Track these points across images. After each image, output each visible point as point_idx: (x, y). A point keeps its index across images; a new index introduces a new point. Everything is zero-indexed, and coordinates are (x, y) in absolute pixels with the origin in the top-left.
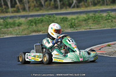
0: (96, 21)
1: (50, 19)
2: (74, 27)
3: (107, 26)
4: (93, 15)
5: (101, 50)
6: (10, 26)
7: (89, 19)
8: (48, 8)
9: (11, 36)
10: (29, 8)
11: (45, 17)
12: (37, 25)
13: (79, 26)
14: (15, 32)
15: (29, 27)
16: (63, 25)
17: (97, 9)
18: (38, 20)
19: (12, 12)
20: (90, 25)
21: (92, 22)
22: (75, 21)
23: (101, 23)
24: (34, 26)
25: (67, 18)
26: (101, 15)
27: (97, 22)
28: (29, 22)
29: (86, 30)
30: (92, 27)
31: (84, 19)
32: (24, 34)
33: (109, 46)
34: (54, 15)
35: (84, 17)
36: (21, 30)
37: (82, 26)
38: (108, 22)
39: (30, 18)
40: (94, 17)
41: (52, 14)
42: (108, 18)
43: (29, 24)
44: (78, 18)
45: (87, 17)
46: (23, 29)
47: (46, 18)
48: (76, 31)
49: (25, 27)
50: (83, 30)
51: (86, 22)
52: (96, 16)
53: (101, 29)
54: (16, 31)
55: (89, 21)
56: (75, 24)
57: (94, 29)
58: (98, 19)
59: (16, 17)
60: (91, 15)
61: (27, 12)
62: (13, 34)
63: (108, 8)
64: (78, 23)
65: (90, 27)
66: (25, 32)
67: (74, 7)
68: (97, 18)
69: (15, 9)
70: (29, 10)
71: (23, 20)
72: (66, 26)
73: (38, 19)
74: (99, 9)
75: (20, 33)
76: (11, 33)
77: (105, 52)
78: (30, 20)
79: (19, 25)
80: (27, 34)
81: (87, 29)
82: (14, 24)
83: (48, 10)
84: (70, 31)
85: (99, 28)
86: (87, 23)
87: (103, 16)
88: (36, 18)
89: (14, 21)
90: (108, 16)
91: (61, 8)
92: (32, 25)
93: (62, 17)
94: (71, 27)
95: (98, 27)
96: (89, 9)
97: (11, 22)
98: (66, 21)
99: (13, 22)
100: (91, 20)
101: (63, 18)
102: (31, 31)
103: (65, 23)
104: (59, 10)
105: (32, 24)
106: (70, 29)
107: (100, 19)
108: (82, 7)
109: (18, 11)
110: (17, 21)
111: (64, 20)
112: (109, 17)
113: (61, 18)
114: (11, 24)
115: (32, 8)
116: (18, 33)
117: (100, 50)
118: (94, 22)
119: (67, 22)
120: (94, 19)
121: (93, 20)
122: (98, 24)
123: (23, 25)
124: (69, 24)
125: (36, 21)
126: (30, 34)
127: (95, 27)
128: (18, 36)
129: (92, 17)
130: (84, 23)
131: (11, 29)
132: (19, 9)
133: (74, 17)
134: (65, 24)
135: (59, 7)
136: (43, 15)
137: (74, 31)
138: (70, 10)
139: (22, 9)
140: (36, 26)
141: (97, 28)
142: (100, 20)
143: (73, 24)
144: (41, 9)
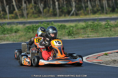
0: (94, 29)
1: (48, 26)
2: (72, 35)
3: (105, 35)
4: (92, 23)
5: (98, 59)
6: (7, 32)
7: (87, 27)
8: (46, 15)
9: (7, 43)
10: (27, 14)
11: (43, 24)
12: (35, 32)
13: (77, 34)
14: (12, 39)
15: (26, 34)
16: (61, 33)
17: (96, 18)
18: (36, 27)
19: (10, 19)
20: (88, 33)
21: (91, 30)
22: (73, 29)
23: (99, 32)
24: (31, 33)
25: (65, 26)
26: (100, 23)
27: (96, 30)
28: (27, 29)
29: (83, 38)
30: (90, 36)
31: (83, 27)
32: (21, 41)
33: (106, 55)
34: (53, 22)
35: (82, 25)
36: (18, 36)
37: (80, 34)
38: (107, 31)
39: (27, 25)
40: (93, 25)
41: (51, 21)
42: (106, 27)
43: (27, 31)
44: (76, 26)
45: (85, 25)
46: (20, 36)
47: (44, 26)
48: (74, 39)
49: (22, 33)
50: (81, 38)
51: (84, 30)
52: (94, 24)
53: (99, 38)
54: (12, 37)
55: (87, 30)
56: (73, 32)
57: (92, 37)
58: (97, 27)
59: (13, 23)
60: (90, 23)
61: (25, 18)
62: (9, 41)
63: (108, 16)
64: (76, 31)
65: (88, 36)
66: (22, 39)
67: (73, 15)
68: (95, 27)
69: (13, 15)
70: (27, 17)
71: (20, 27)
72: (64, 34)
73: (36, 25)
74: (98, 17)
75: (17, 40)
76: (8, 40)
77: (102, 60)
78: (27, 27)
79: (17, 31)
80: (24, 40)
81: (85, 37)
82: (11, 30)
83: (47, 17)
84: (68, 39)
85: (97, 37)
86: (86, 31)
87: (102, 25)
88: (34, 25)
89: (12, 27)
90: (107, 24)
91: (60, 16)
92: (30, 32)
93: (60, 24)
94: (69, 35)
95: (96, 35)
96: (87, 17)
97: (8, 28)
98: (64, 29)
99: (10, 28)
100: (90, 28)
101: (61, 26)
102: (28, 38)
103: (63, 30)
104: (57, 18)
105: (29, 30)
106: (67, 37)
107: (99, 27)
108: (81, 15)
109: (16, 17)
110: (15, 27)
111: (62, 28)
112: (108, 26)
113: (59, 26)
114: (8, 30)
115: (30, 15)
116: (15, 40)
117: (96, 59)
118: (92, 30)
119: (66, 30)
120: (93, 27)
121: (91, 29)
122: (96, 33)
123: (20, 31)
124: (67, 32)
125: (34, 27)
126: (27, 41)
127: (93, 36)
128: (14, 42)
129: (91, 25)
130: (82, 31)
131: (8, 35)
132: (17, 16)
133: (73, 24)
134: (62, 32)
135: (58, 15)
136: (42, 22)
137: (72, 39)
138: (68, 18)
139: (20, 15)
140: (33, 32)
141: (95, 37)
142: (98, 29)
143: (71, 32)
144: (39, 16)
